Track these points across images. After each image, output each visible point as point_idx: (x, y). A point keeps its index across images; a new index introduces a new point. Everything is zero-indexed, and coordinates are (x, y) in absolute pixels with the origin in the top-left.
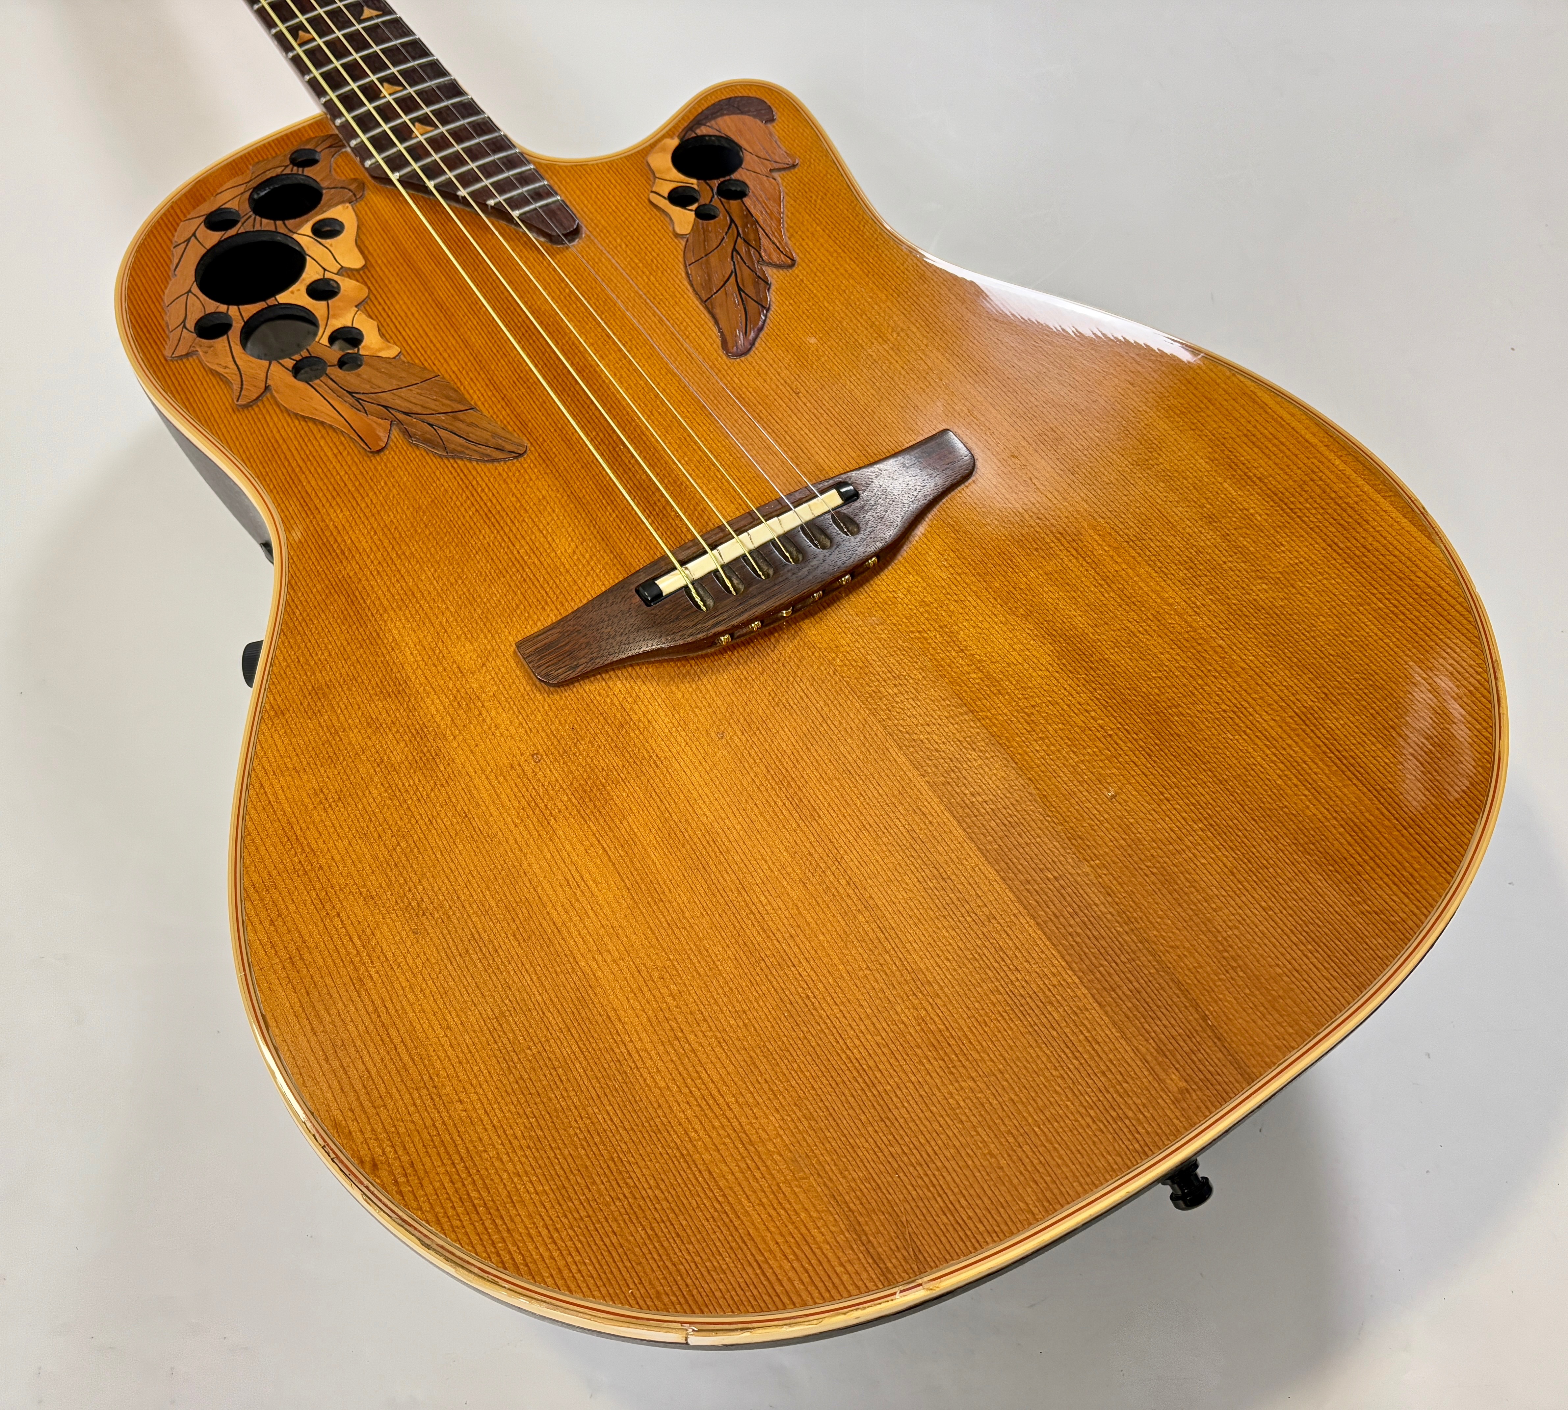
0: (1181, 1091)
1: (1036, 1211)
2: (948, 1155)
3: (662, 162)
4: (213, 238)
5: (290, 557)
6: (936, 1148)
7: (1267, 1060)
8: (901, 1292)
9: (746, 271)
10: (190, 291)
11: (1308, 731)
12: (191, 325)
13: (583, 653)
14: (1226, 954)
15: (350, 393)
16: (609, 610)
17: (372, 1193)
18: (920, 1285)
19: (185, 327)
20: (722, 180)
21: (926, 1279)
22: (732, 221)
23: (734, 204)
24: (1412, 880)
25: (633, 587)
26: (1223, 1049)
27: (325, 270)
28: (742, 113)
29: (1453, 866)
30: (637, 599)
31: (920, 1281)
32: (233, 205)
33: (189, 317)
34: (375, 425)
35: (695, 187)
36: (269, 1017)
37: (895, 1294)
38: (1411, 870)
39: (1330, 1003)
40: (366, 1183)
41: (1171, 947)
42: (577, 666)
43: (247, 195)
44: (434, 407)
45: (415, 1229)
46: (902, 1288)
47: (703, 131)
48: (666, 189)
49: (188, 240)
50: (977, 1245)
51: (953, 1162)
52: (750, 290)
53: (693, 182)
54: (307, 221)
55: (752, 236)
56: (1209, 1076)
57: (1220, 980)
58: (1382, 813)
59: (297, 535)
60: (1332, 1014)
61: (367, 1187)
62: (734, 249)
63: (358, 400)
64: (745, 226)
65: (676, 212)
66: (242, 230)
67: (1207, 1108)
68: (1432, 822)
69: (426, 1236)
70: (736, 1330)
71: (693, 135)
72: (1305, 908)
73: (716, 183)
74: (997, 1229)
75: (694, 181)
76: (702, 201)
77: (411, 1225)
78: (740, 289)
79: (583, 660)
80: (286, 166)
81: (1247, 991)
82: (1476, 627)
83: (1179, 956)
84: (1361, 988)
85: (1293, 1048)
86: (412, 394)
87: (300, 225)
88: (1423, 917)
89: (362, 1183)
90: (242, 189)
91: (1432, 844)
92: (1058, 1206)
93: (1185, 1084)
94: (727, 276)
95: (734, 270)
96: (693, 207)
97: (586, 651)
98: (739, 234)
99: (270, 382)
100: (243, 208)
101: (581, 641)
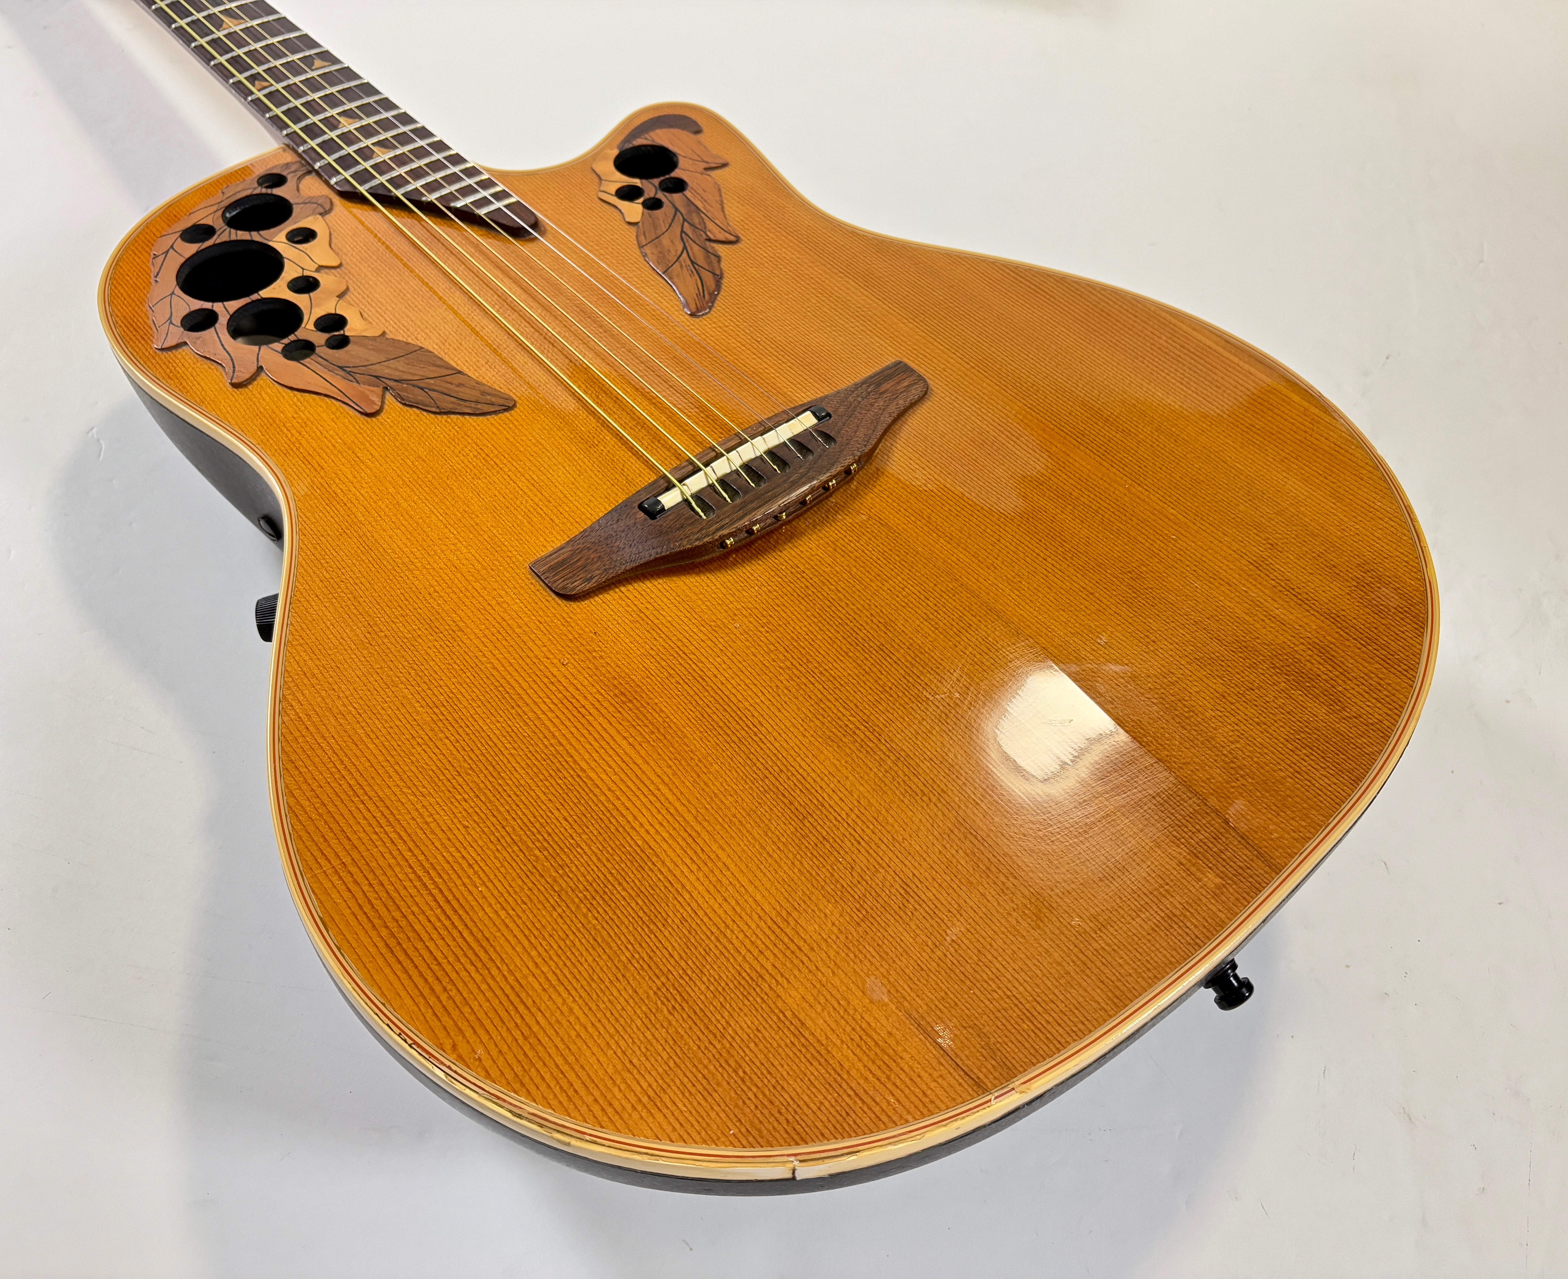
0: (1218, 887)
1: (1108, 1008)
2: (1017, 968)
3: (607, 168)
4: (192, 249)
6: (1004, 963)
7: (1289, 851)
8: (996, 1098)
9: (697, 249)
10: (173, 293)
11: (1262, 575)
12: (177, 321)
13: (595, 566)
14: (1232, 765)
15: (341, 368)
16: (615, 526)
17: (455, 1072)
18: (1013, 1089)
19: (171, 323)
20: (662, 178)
21: (1017, 1083)
23: (676, 197)
24: (1379, 688)
25: (636, 505)
26: (1248, 846)
27: (303, 269)
28: (671, 127)
29: (1411, 672)
30: (641, 514)
31: (1011, 1086)
32: (208, 221)
33: (174, 315)
34: (368, 392)
35: (638, 184)
36: (327, 919)
37: (990, 1100)
38: (1377, 680)
39: (1333, 797)
40: (448, 1063)
41: (1184, 764)
42: (591, 578)
43: (220, 213)
44: (422, 373)
45: (504, 1101)
46: (996, 1094)
47: (640, 142)
48: (613, 188)
49: (167, 252)
50: (1059, 1046)
51: (1023, 974)
52: (703, 264)
53: (637, 182)
54: (281, 231)
55: (696, 221)
56: (1240, 871)
57: (1233, 787)
58: (1341, 636)
60: (1337, 806)
61: (449, 1067)
62: (682, 231)
63: (349, 373)
64: (690, 212)
65: (624, 205)
66: (218, 241)
67: (1244, 898)
68: (1386, 639)
69: (515, 1106)
70: (842, 1155)
71: (631, 146)
72: (1294, 719)
73: (656, 181)
74: (1074, 1029)
75: (637, 180)
76: (646, 195)
77: (498, 1098)
78: (693, 263)
79: (597, 572)
80: (254, 188)
81: (1259, 794)
82: (1385, 481)
83: (1192, 771)
84: (1357, 781)
85: (1310, 839)
86: (400, 365)
87: (276, 234)
88: (1396, 717)
89: (442, 1063)
90: (215, 208)
91: (1389, 657)
92: (1127, 1002)
93: (1220, 880)
94: (679, 252)
95: (685, 247)
96: (641, 200)
97: (599, 564)
98: (684, 220)
99: (260, 364)
100: (218, 223)
101: (592, 556)
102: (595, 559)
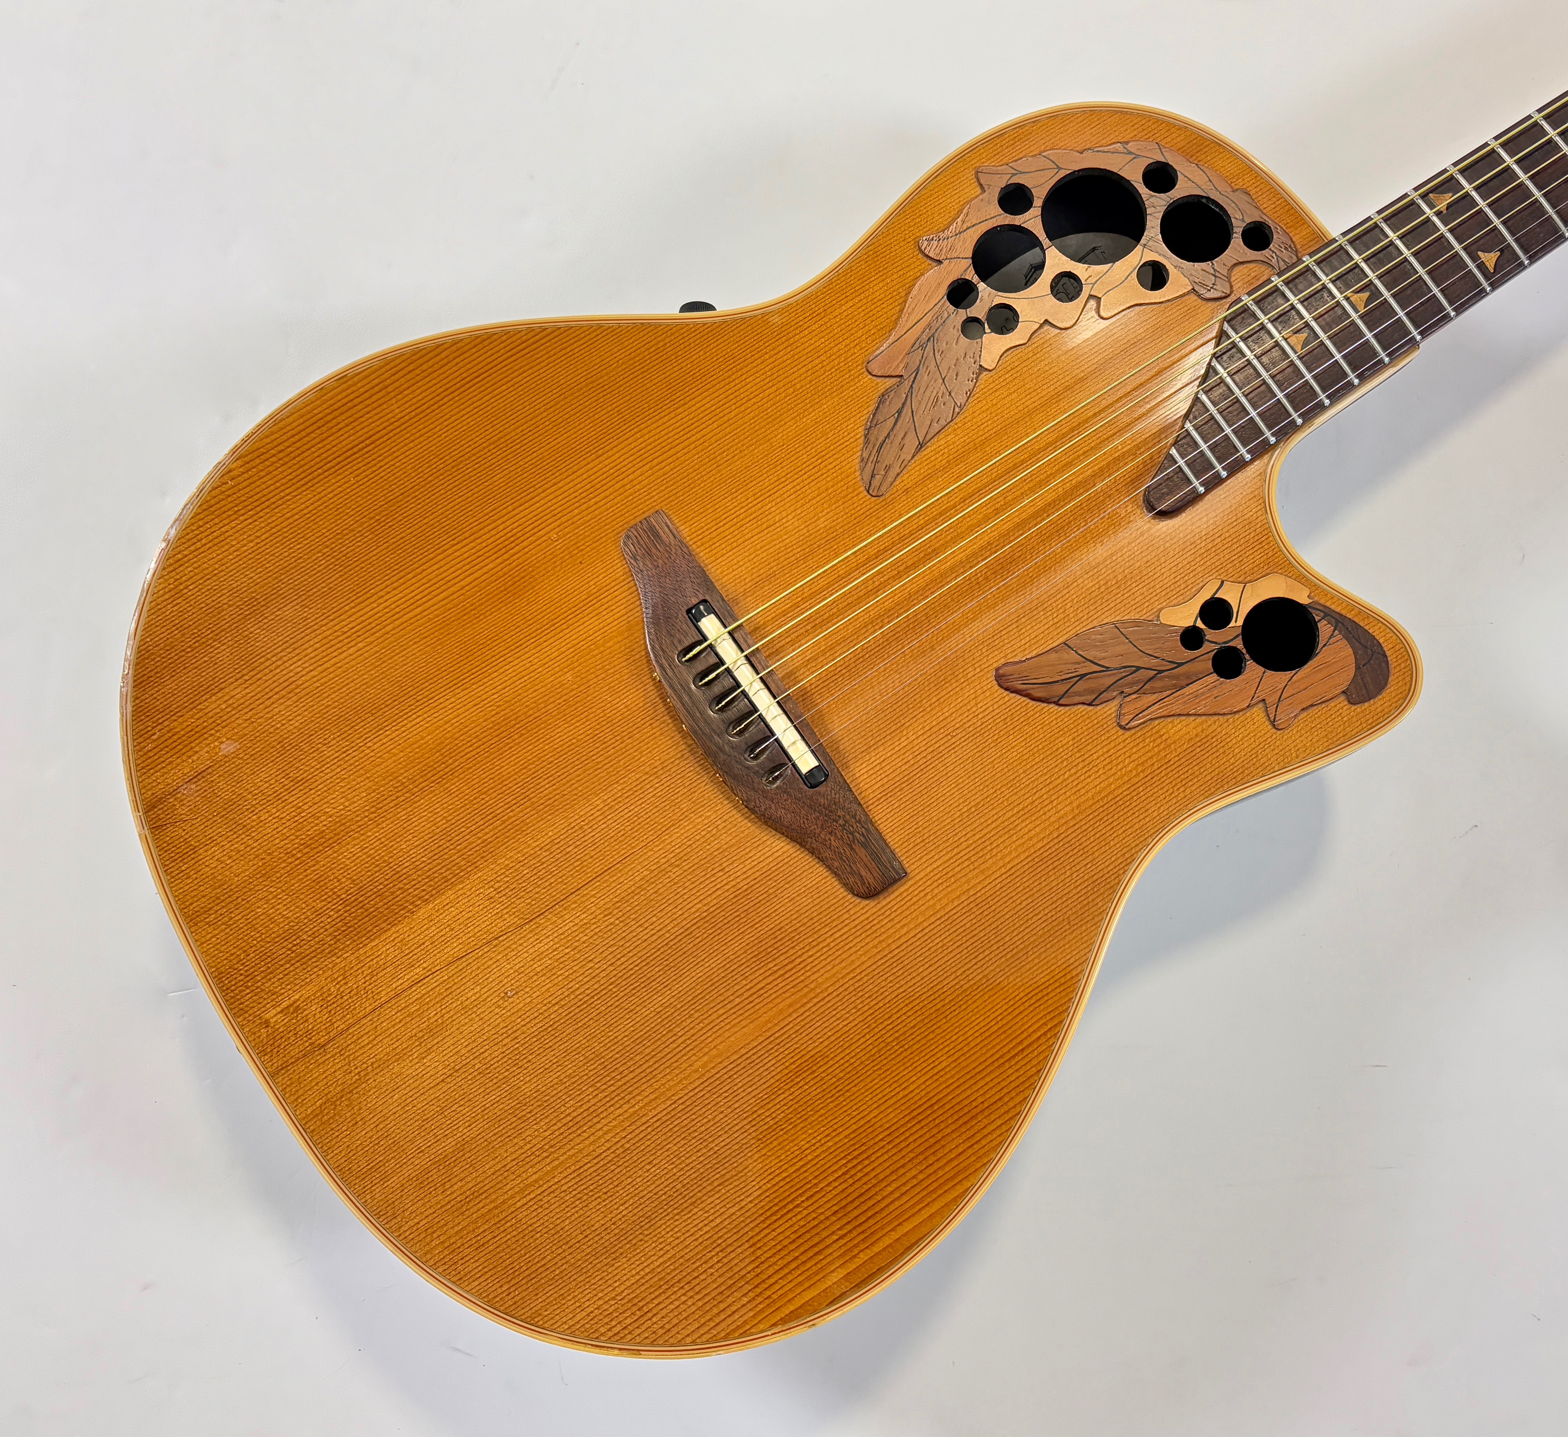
3: (1272, 588)
4: (1134, 175)
5: (751, 318)
7: (288, 1090)
8: (140, 816)
9: (1109, 681)
10: (1060, 168)
12: (1017, 179)
14: (369, 1070)
15: (932, 337)
16: (688, 580)
18: (143, 829)
19: (1014, 175)
20: (1244, 651)
21: (147, 833)
22: (1180, 665)
23: (1207, 666)
24: (429, 1232)
25: (708, 598)
26: (297, 1057)
27: (1094, 284)
28: (1358, 668)
30: (694, 601)
32: (1181, 183)
33: (1028, 175)
34: (897, 361)
35: (1232, 624)
37: (139, 812)
43: (1197, 192)
44: (920, 412)
47: (1324, 629)
48: (1229, 595)
49: (1130, 153)
52: (1081, 686)
53: (1238, 621)
54: (1162, 254)
55: (1157, 684)
59: (776, 319)
62: (1138, 668)
63: (927, 342)
64: (1177, 677)
65: (1193, 607)
66: (1146, 199)
71: (1317, 618)
72: (407, 1141)
73: (1239, 644)
75: (1240, 622)
76: (1210, 632)
78: (1082, 676)
80: (1243, 220)
84: (341, 1174)
86: (935, 389)
87: (1156, 250)
88: (397, 1234)
90: (1206, 187)
91: (462, 1255)
94: (1101, 663)
95: (1108, 669)
96: (1200, 624)
97: (650, 566)
98: (1160, 672)
99: (946, 262)
100: (1176, 193)
101: (660, 561)
102: (655, 563)
